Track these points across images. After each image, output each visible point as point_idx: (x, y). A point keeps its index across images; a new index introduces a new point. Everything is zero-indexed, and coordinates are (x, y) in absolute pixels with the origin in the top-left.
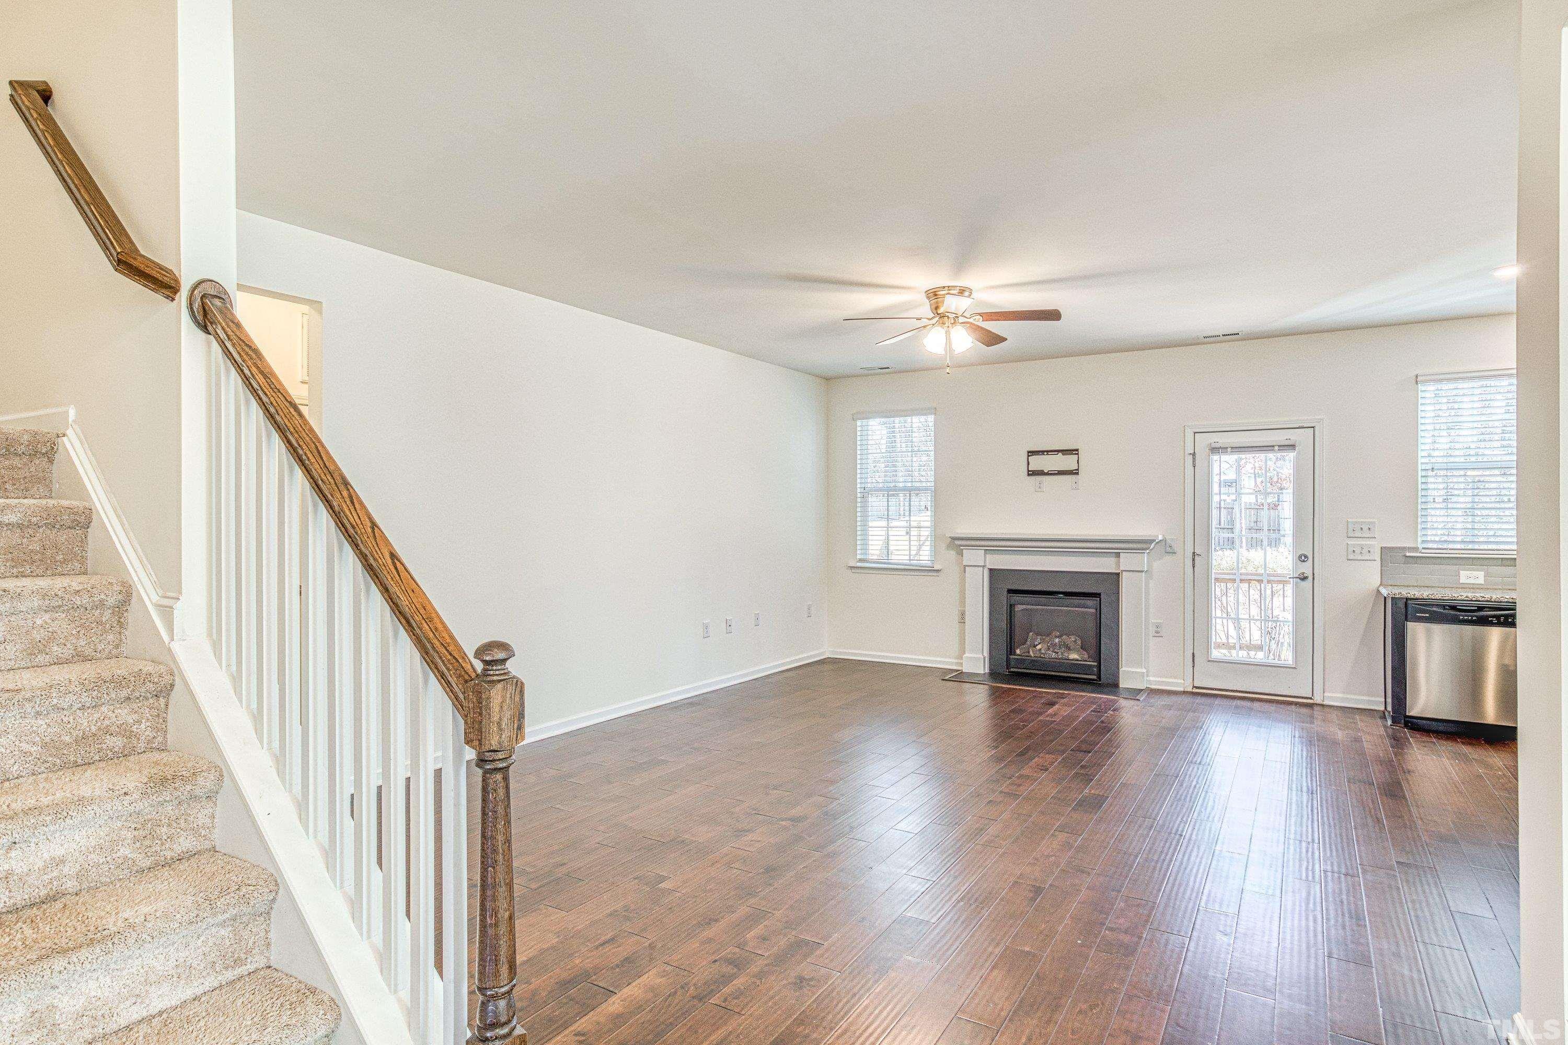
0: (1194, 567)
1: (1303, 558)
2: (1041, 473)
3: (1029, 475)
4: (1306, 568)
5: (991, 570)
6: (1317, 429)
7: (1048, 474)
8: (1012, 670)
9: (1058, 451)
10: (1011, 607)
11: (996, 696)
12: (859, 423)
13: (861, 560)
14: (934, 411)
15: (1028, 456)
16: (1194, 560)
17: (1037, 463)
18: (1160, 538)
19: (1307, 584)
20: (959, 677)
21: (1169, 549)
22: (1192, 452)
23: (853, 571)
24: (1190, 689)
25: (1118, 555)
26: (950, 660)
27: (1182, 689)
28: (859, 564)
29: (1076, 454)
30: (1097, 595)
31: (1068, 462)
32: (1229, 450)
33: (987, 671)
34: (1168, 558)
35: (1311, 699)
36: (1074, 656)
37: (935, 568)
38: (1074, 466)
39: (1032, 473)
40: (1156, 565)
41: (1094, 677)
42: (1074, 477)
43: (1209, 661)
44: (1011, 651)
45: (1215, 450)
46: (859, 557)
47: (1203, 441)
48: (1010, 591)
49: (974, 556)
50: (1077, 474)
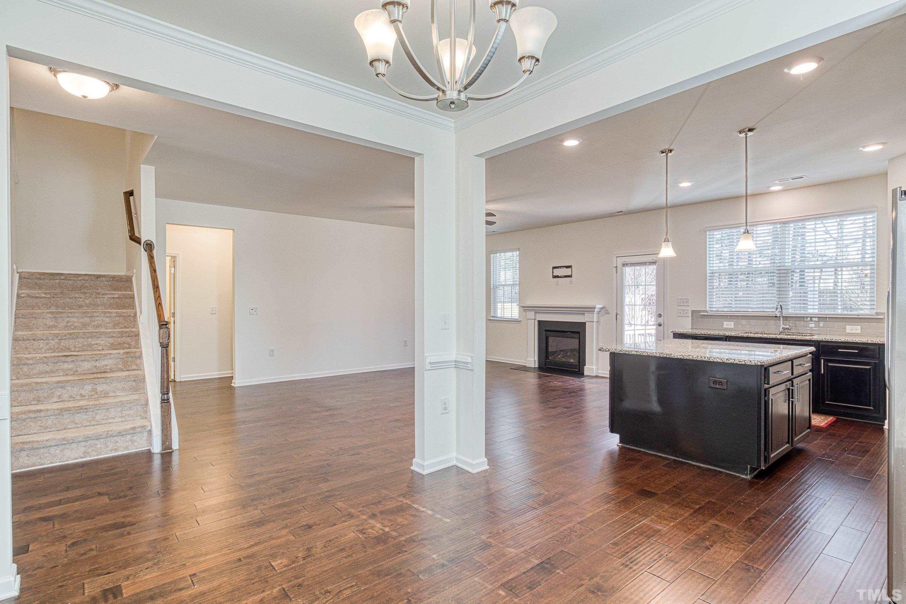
0: (616, 319)
1: (660, 316)
2: (557, 277)
3: (553, 278)
4: (661, 320)
5: (539, 321)
7: (560, 277)
8: (547, 366)
9: (564, 267)
10: (547, 338)
11: (540, 377)
12: (492, 256)
13: (493, 317)
14: (519, 249)
15: (553, 269)
16: (616, 316)
17: (557, 272)
18: (602, 306)
19: (661, 328)
20: (524, 369)
21: (607, 312)
22: (615, 266)
23: (489, 321)
25: (584, 314)
26: (522, 361)
28: (492, 318)
29: (571, 268)
30: (579, 333)
31: (568, 272)
32: (630, 265)
33: (537, 366)
34: (607, 315)
36: (572, 361)
37: (519, 320)
38: (569, 274)
40: (602, 319)
41: (578, 370)
44: (547, 357)
45: (624, 265)
46: (492, 315)
47: (621, 261)
48: (546, 331)
49: (531, 315)
50: (571, 277)
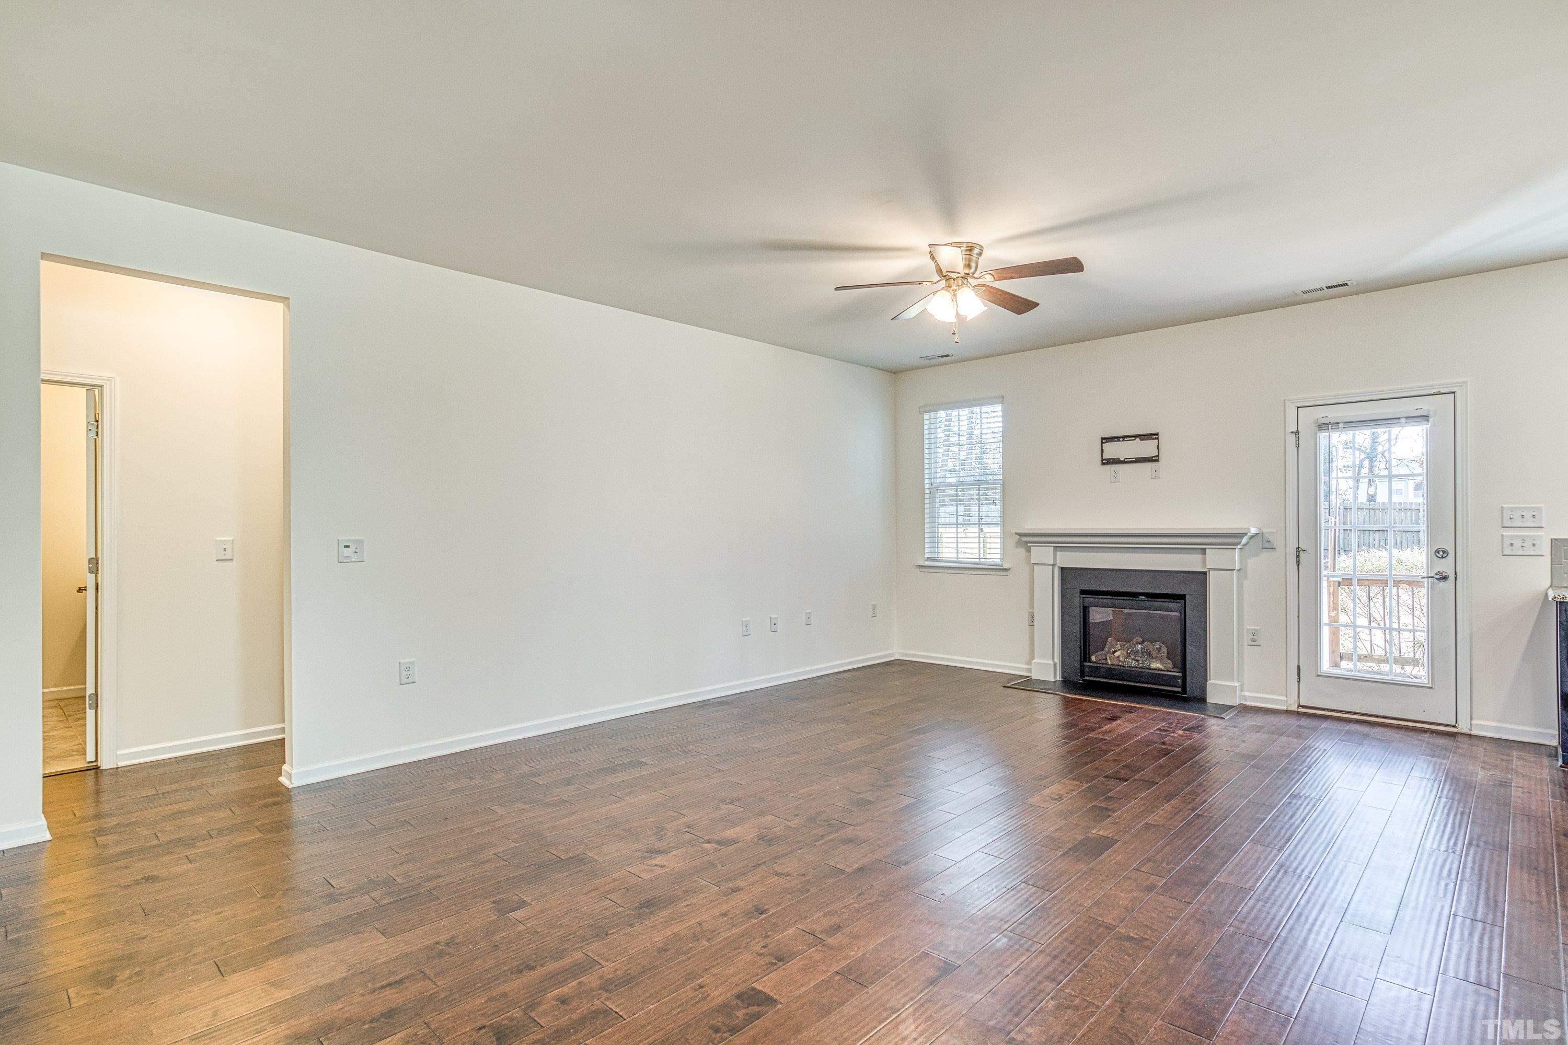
0: (1298, 565)
1: (1442, 554)
2: (1116, 461)
3: (1103, 464)
4: (1446, 566)
5: (1062, 569)
6: (1458, 394)
7: (1124, 462)
8: (1087, 678)
9: (1136, 436)
10: (1085, 610)
11: (1067, 703)
12: (926, 416)
13: (929, 559)
14: (1001, 399)
15: (1102, 443)
16: (1298, 556)
17: (1112, 450)
18: (1253, 530)
19: (1448, 585)
20: (1027, 685)
21: (1267, 545)
22: (1294, 430)
23: (921, 570)
24: (1294, 708)
25: (1204, 551)
26: (1020, 666)
27: (1284, 708)
28: (927, 563)
29: (1156, 439)
30: (1182, 597)
31: (1147, 449)
32: (1341, 425)
33: (1059, 678)
34: (1265, 555)
35: (1454, 726)
36: (1156, 665)
37: (1005, 566)
38: (1153, 453)
39: (1106, 462)
40: (1251, 563)
41: (1179, 690)
42: (1154, 464)
43: (1318, 676)
44: (1085, 657)
45: (1322, 427)
46: (927, 555)
47: (1309, 417)
48: (1083, 592)
49: (1042, 554)
50: (1157, 460)
